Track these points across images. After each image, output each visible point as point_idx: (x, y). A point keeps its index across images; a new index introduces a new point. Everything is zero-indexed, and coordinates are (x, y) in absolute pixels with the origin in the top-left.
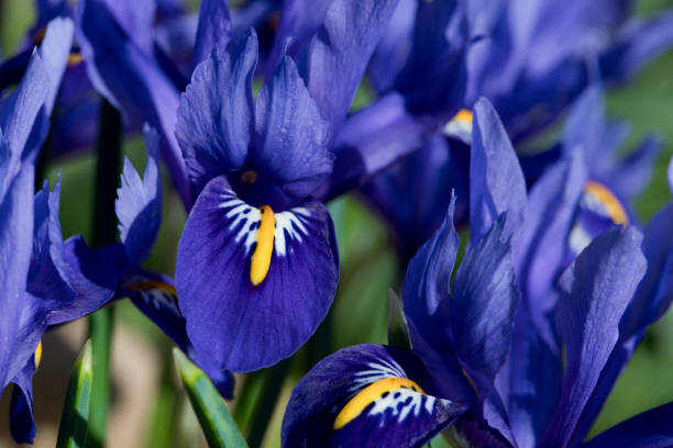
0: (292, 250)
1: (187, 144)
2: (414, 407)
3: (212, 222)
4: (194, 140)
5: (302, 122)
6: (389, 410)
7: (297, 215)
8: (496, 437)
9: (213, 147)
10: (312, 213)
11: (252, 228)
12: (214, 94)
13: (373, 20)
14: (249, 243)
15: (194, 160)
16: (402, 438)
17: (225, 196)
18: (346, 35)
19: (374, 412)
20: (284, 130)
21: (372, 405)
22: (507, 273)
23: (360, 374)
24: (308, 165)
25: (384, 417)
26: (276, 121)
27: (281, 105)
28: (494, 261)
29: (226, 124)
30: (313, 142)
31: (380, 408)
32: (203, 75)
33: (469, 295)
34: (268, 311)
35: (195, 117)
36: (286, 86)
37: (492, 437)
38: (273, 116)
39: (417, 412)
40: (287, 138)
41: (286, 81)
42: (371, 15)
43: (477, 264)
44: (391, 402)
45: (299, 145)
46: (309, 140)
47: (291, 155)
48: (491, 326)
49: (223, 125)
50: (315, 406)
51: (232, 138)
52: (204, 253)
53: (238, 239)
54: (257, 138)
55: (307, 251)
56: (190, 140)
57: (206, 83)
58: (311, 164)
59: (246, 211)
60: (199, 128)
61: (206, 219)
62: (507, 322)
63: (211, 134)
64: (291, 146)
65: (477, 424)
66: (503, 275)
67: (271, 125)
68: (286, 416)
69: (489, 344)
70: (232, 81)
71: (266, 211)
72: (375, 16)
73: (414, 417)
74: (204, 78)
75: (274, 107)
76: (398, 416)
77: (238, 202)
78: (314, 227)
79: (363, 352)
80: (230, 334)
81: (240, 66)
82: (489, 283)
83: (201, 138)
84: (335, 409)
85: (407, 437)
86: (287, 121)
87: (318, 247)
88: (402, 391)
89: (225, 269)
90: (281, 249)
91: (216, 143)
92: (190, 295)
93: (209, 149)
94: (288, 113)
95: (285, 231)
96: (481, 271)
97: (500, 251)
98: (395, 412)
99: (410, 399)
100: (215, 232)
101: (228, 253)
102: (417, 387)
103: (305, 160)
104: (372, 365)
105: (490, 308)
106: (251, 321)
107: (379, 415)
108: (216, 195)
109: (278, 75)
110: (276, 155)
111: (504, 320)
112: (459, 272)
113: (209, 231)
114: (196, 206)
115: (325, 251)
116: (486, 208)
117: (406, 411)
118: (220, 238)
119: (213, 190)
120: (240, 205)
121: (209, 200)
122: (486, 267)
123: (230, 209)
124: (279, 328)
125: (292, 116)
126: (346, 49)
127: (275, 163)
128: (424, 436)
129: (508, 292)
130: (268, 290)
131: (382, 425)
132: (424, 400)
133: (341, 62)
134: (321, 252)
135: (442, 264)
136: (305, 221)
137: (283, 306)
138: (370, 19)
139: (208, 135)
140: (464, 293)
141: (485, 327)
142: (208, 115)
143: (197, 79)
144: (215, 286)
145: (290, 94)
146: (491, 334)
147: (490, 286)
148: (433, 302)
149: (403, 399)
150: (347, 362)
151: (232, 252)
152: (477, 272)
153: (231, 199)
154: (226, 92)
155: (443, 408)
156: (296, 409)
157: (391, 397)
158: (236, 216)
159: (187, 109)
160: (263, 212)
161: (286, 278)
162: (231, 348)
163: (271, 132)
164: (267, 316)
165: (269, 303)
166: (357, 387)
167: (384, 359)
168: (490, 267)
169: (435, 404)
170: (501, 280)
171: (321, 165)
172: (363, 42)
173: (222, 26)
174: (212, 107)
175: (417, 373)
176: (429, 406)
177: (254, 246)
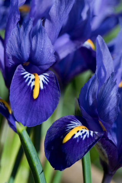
0: (45, 87)
1: (10, 55)
2: (87, 135)
3: (20, 79)
4: (12, 53)
5: (47, 47)
6: (80, 136)
7: (45, 75)
8: (110, 142)
9: (18, 55)
10: (49, 75)
11: (32, 81)
12: (19, 38)
13: (65, 12)
14: (32, 86)
15: (11, 60)
16: (85, 145)
17: (22, 71)
18: (56, 17)
19: (75, 137)
20: (41, 49)
21: (74, 135)
22: (115, 92)
23: (69, 125)
24: (48, 60)
25: (78, 138)
26: (39, 47)
27: (41, 41)
28: (111, 88)
29: (23, 48)
30: (50, 52)
31: (77, 136)
32: (15, 33)
33: (103, 99)
34: (39, 107)
35: (12, 46)
36: (42, 35)
37: (109, 142)
38: (38, 45)
39: (88, 136)
40: (42, 52)
41: (42, 34)
42: (64, 11)
43: (105, 89)
44: (80, 134)
45: (46, 54)
46: (48, 52)
47: (44, 57)
48: (111, 108)
49: (22, 49)
50: (55, 136)
51: (25, 53)
52: (18, 90)
53: (28, 85)
54: (32, 52)
55: (49, 87)
56: (10, 53)
57: (16, 35)
58: (49, 60)
59: (30, 76)
60: (14, 50)
61: (18, 79)
62: (116, 107)
63: (18, 51)
64: (44, 54)
65: (105, 138)
66: (114, 92)
67: (37, 48)
68: (45, 139)
69: (110, 114)
70: (24, 35)
71: (36, 75)
72: (65, 11)
73: (87, 138)
74: (15, 34)
75: (38, 42)
76: (82, 138)
77: (26, 72)
78: (51, 79)
79: (69, 118)
80: (27, 115)
81: (27, 30)
82: (109, 95)
83: (14, 53)
84: (62, 137)
85: (86, 145)
86: (42, 47)
87: (53, 85)
88: (83, 130)
89: (25, 94)
90: (42, 87)
91: (19, 54)
92: (14, 103)
93: (17, 56)
94: (43, 44)
95: (43, 81)
96: (107, 91)
97: (113, 84)
98: (82, 137)
99: (86, 132)
100: (21, 83)
101: (25, 89)
102: (86, 128)
103: (47, 58)
104: (72, 122)
105: (110, 103)
106: (33, 110)
107: (77, 138)
108: (20, 71)
109: (39, 32)
110: (39, 57)
111: (115, 106)
112: (99, 92)
113: (19, 82)
114: (14, 75)
115: (55, 87)
116: (102, 70)
117: (85, 136)
118: (23, 84)
119: (19, 69)
120: (27, 73)
121: (18, 72)
122: (108, 90)
123: (24, 75)
124: (42, 112)
125: (44, 45)
126: (56, 21)
127: (38, 60)
128: (91, 144)
129: (116, 97)
130: (39, 100)
131: (78, 141)
132: (90, 132)
133: (54, 26)
134: (53, 87)
135: (93, 89)
136: (48, 78)
137: (43, 105)
138: (64, 12)
139: (17, 52)
140: (102, 98)
141: (109, 109)
142: (16, 45)
143: (13, 34)
144: (22, 100)
145: (43, 38)
146: (111, 111)
147: (110, 96)
148: (91, 101)
149: (83, 132)
150: (64, 121)
151: (27, 89)
152: (105, 91)
153: (24, 72)
154: (23, 38)
155: (96, 135)
156: (48, 137)
157: (80, 132)
158: (27, 77)
159: (10, 44)
160: (35, 75)
161: (44, 96)
162: (27, 119)
163: (37, 50)
164: (39, 108)
165: (39, 105)
166: (69, 129)
167: (75, 120)
168: (110, 89)
169: (93, 134)
170: (113, 94)
171: (52, 60)
172: (61, 19)
173: (17, 16)
174: (18, 43)
175: (85, 123)
176: (92, 134)
177: (34, 87)
